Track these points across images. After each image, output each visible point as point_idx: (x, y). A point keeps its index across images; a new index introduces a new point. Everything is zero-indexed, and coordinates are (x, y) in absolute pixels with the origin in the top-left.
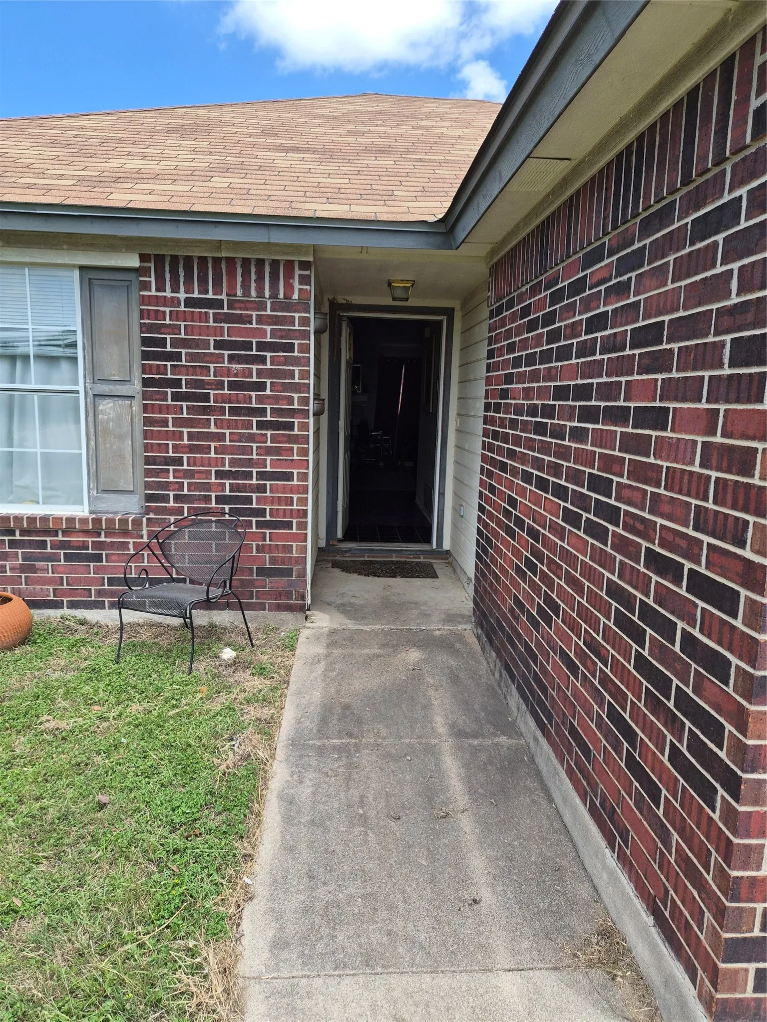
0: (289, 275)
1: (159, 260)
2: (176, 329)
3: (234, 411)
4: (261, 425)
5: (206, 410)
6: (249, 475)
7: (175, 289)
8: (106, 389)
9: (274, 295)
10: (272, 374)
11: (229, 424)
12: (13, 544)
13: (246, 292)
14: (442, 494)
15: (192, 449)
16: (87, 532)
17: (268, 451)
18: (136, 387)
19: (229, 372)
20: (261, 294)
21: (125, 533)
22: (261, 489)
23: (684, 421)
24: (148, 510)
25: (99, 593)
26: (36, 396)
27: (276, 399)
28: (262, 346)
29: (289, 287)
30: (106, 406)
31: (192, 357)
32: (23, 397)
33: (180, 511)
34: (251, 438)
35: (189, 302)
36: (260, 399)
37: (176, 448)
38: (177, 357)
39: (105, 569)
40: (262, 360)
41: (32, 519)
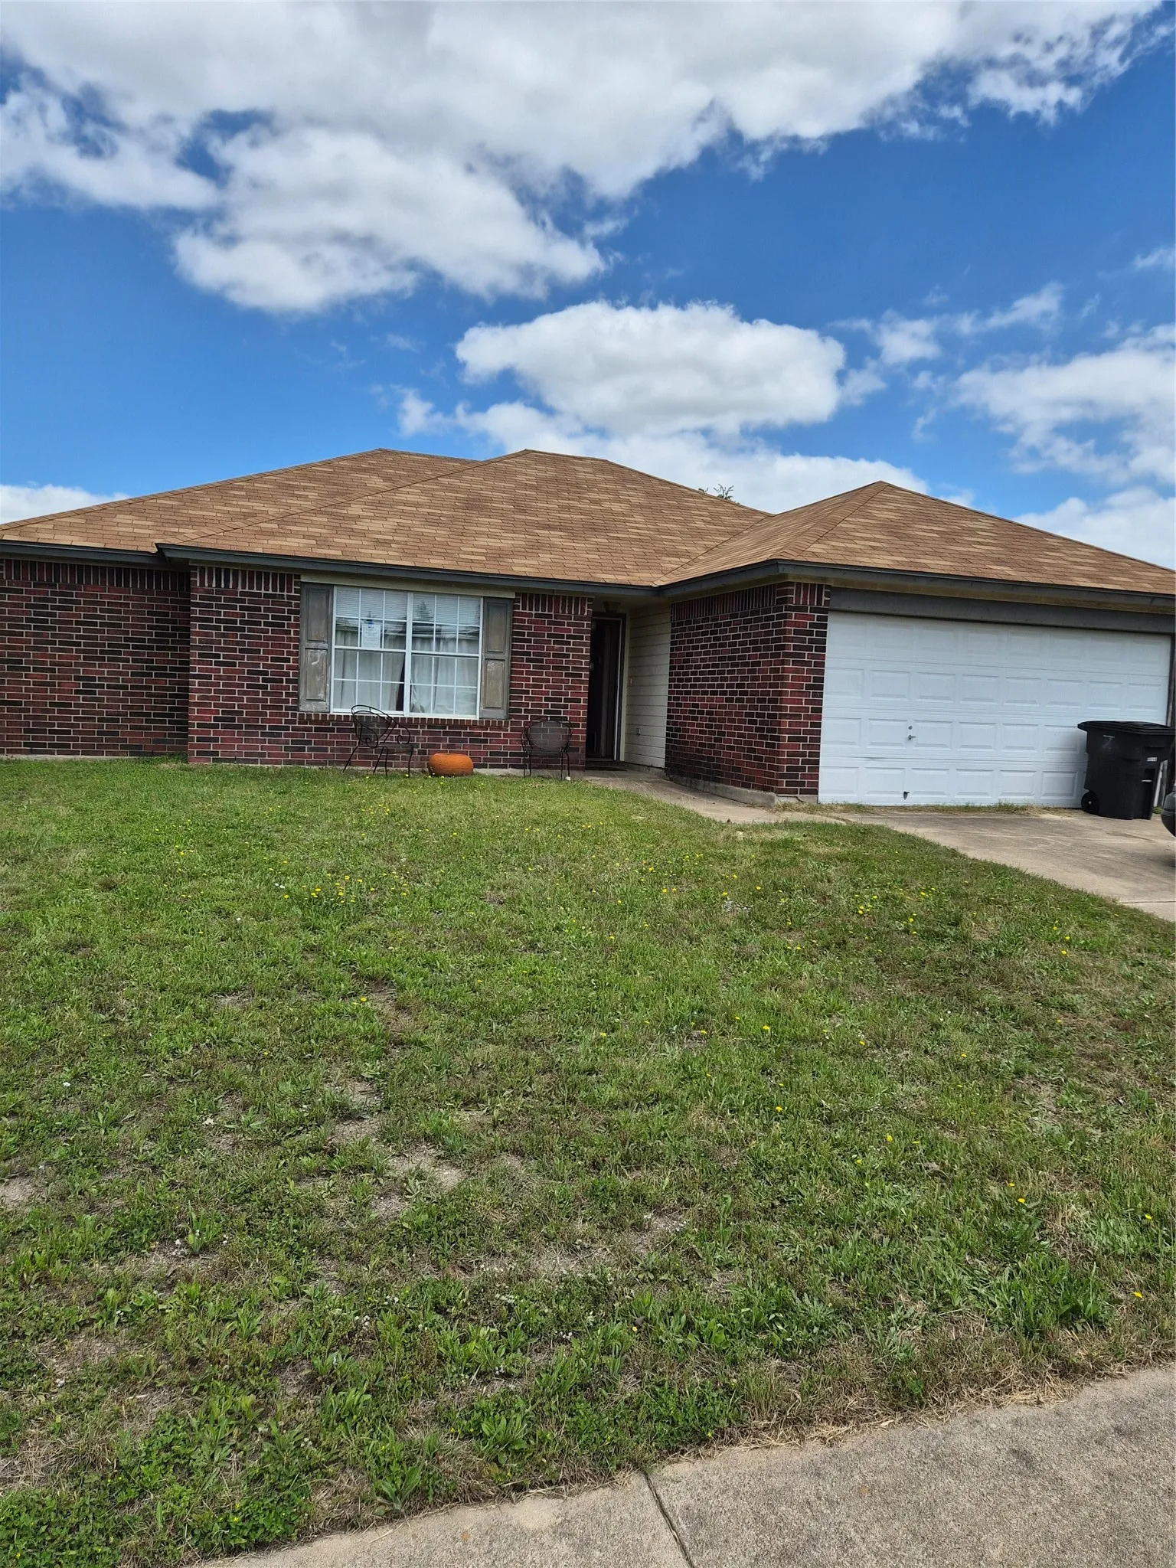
0: (583, 605)
1: (524, 595)
2: (530, 628)
3: (555, 668)
4: (567, 675)
5: (541, 667)
6: (560, 700)
7: (531, 609)
8: (491, 656)
9: (576, 613)
10: (573, 650)
11: (552, 674)
12: (445, 733)
13: (564, 612)
14: (619, 725)
15: (534, 686)
16: (481, 728)
17: (570, 688)
18: (506, 655)
19: (553, 649)
20: (570, 612)
21: (500, 728)
22: (566, 707)
23: (764, 664)
24: (511, 717)
25: (485, 759)
26: (456, 659)
27: (574, 662)
28: (569, 637)
29: (583, 610)
30: (491, 664)
31: (536, 641)
32: (447, 660)
33: (527, 718)
34: (562, 681)
35: (537, 615)
36: (567, 662)
37: (526, 686)
38: (529, 641)
39: (489, 748)
40: (569, 643)
41: (456, 721)
